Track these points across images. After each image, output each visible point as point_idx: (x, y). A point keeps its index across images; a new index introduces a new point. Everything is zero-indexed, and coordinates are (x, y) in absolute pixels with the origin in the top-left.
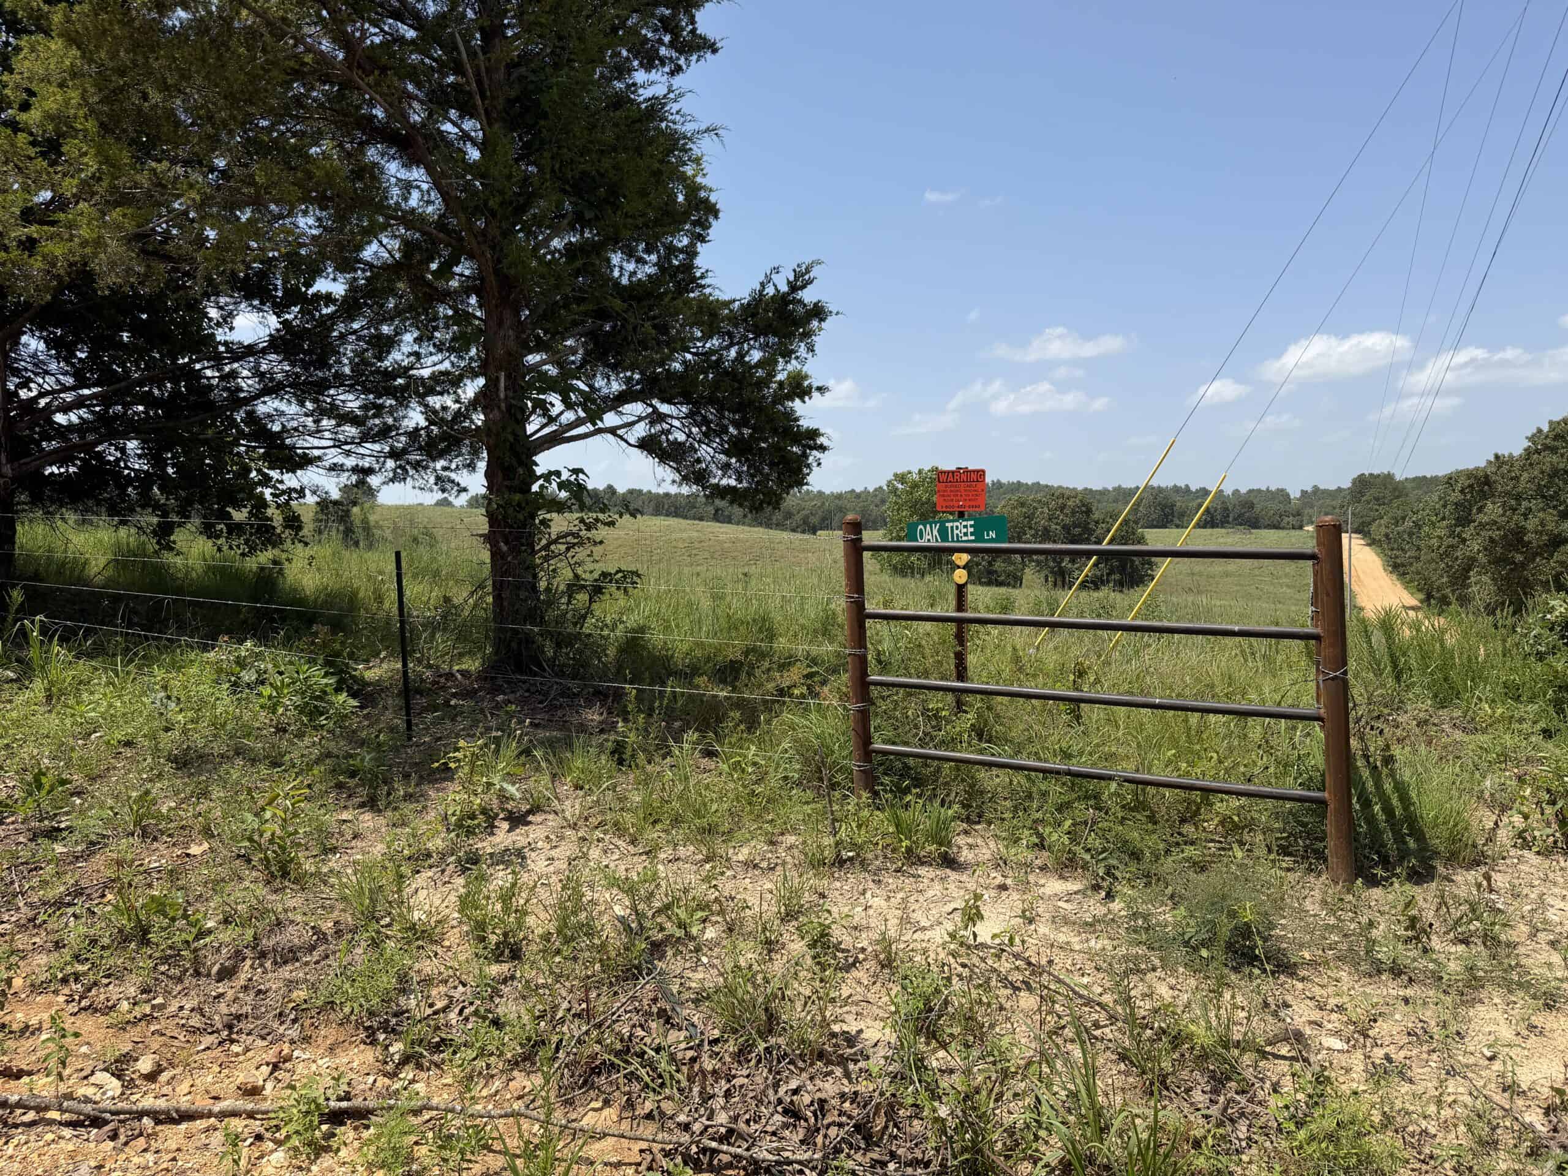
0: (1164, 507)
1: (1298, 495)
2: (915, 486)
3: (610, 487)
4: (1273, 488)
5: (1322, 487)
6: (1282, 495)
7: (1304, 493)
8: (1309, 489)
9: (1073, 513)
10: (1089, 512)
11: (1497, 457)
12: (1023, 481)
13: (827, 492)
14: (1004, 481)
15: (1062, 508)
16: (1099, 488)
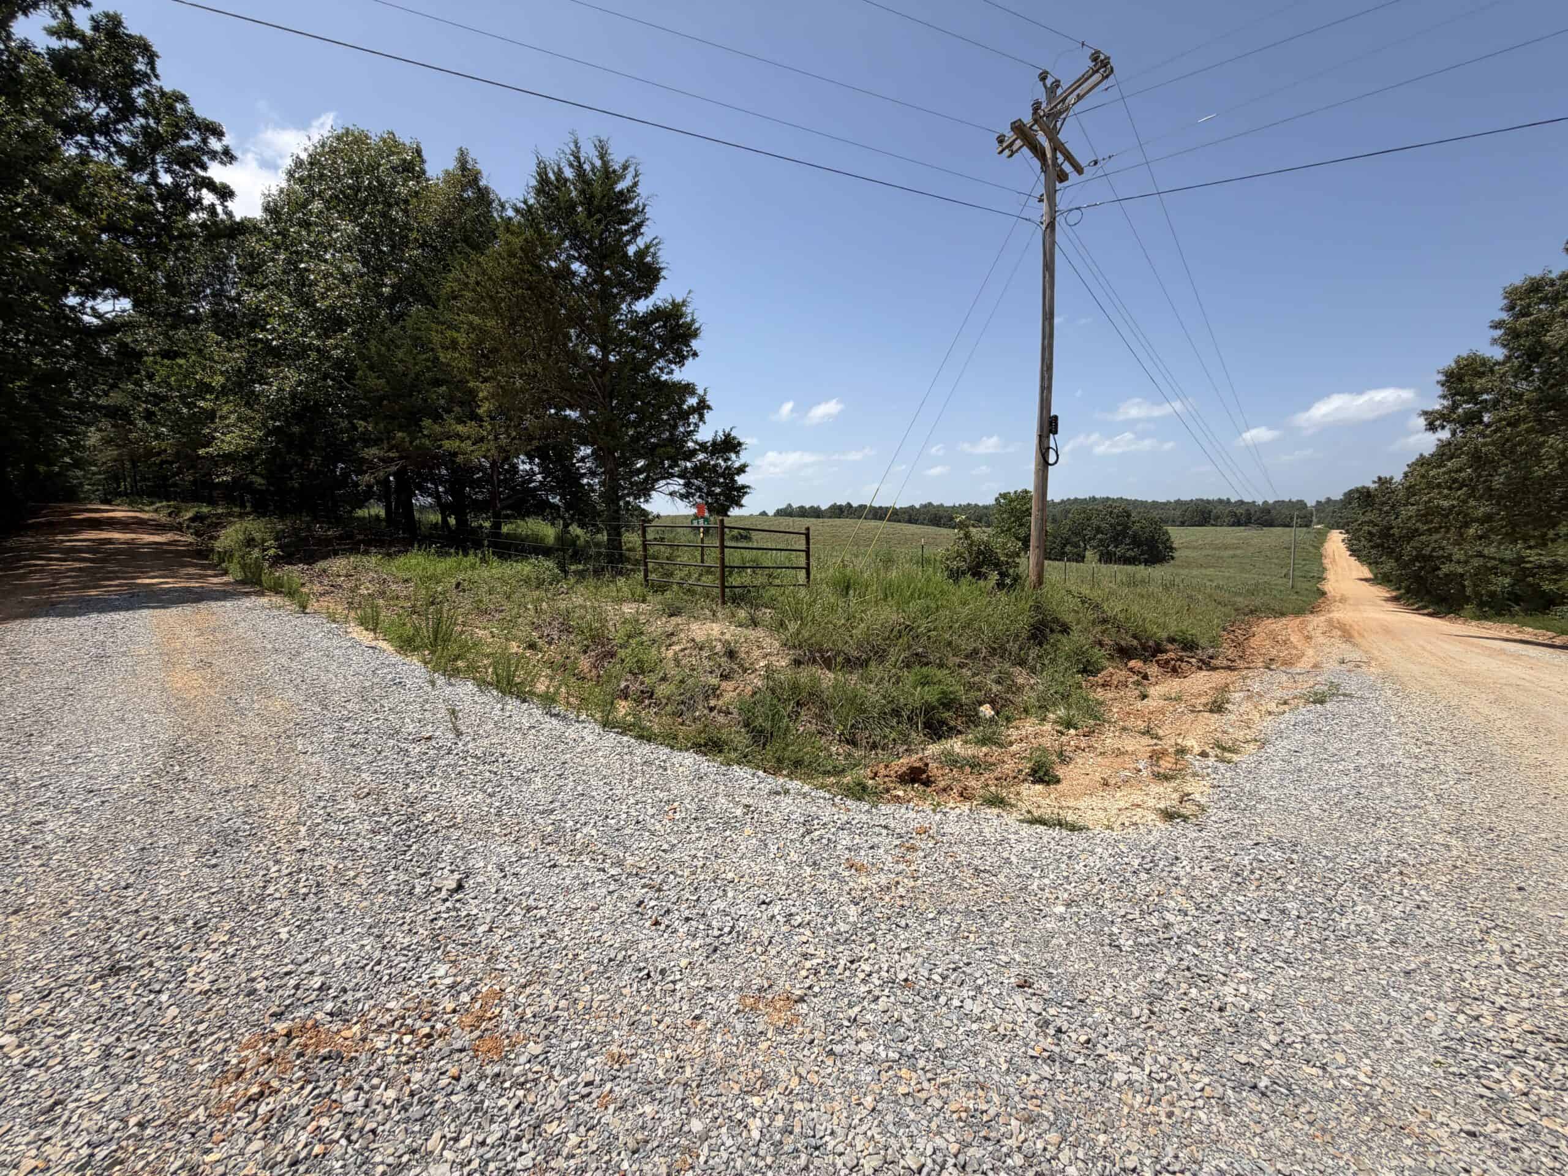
0: (1203, 513)
1: (1314, 504)
2: (1011, 501)
3: (849, 504)
4: (1294, 500)
5: (1333, 498)
6: (1301, 504)
7: (1319, 503)
8: (1323, 500)
9: (1118, 516)
10: (1129, 516)
11: (1380, 478)
12: (1111, 496)
13: (981, 504)
14: (1097, 496)
15: (1111, 513)
16: (1164, 501)
